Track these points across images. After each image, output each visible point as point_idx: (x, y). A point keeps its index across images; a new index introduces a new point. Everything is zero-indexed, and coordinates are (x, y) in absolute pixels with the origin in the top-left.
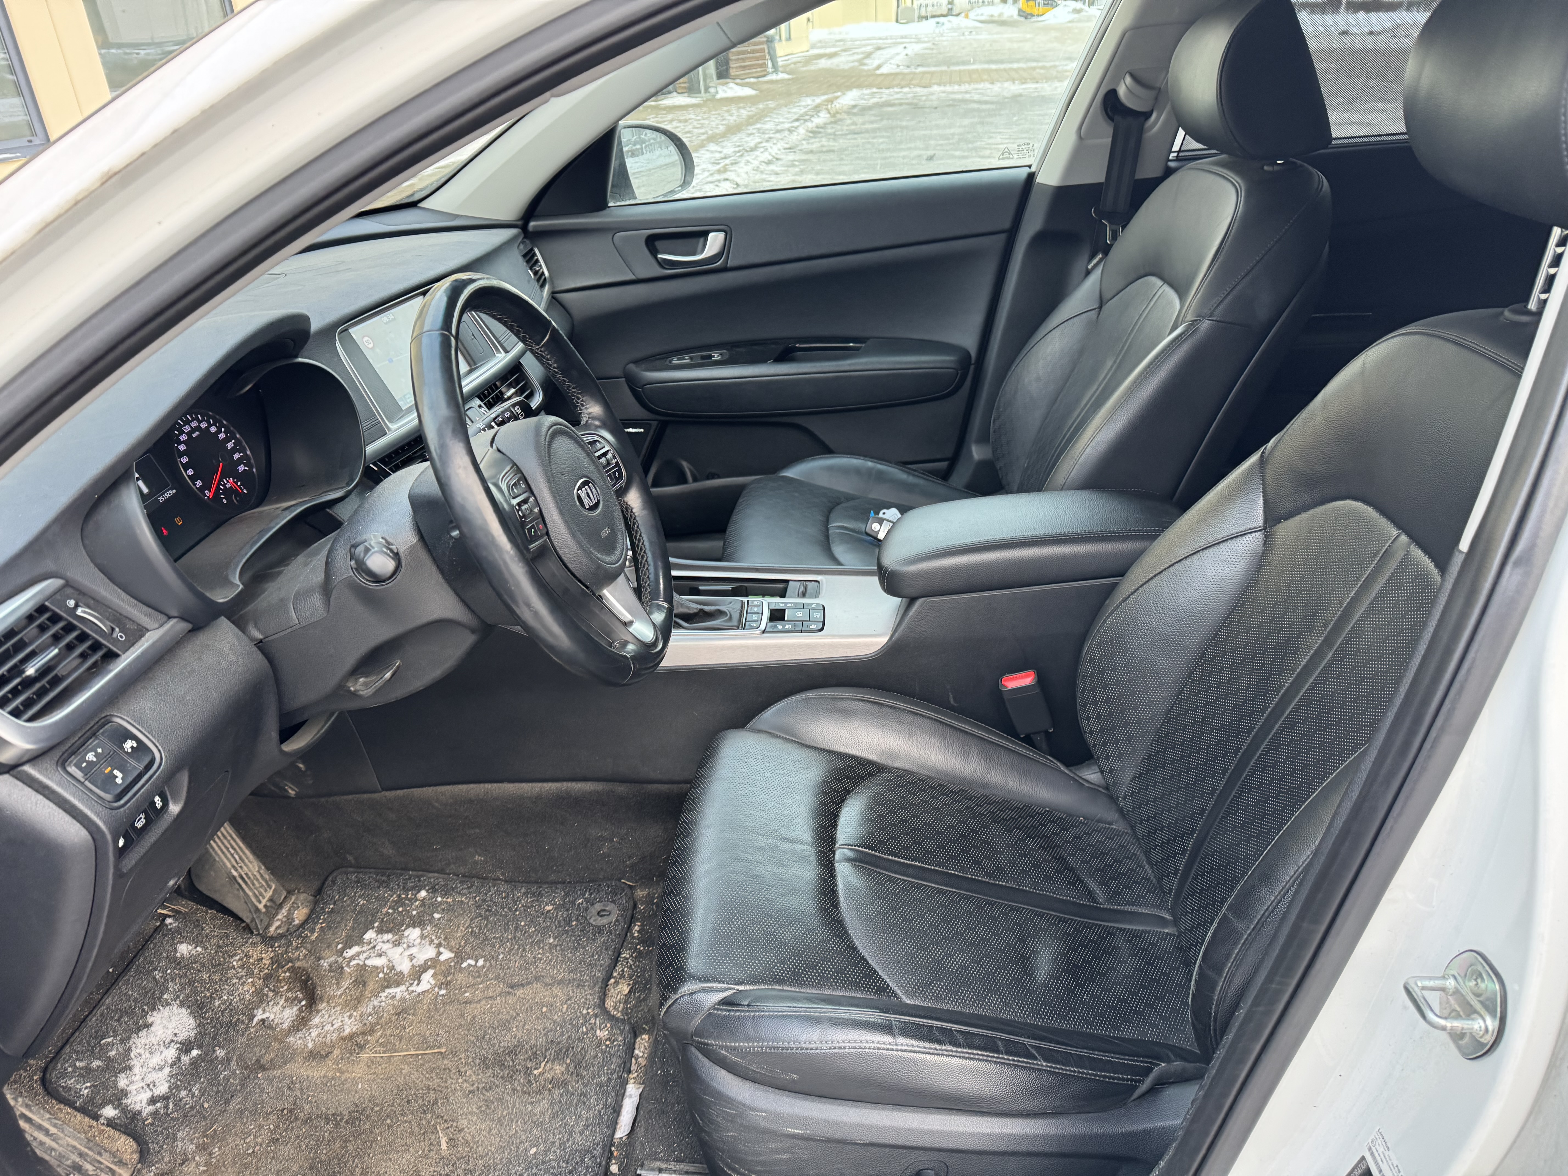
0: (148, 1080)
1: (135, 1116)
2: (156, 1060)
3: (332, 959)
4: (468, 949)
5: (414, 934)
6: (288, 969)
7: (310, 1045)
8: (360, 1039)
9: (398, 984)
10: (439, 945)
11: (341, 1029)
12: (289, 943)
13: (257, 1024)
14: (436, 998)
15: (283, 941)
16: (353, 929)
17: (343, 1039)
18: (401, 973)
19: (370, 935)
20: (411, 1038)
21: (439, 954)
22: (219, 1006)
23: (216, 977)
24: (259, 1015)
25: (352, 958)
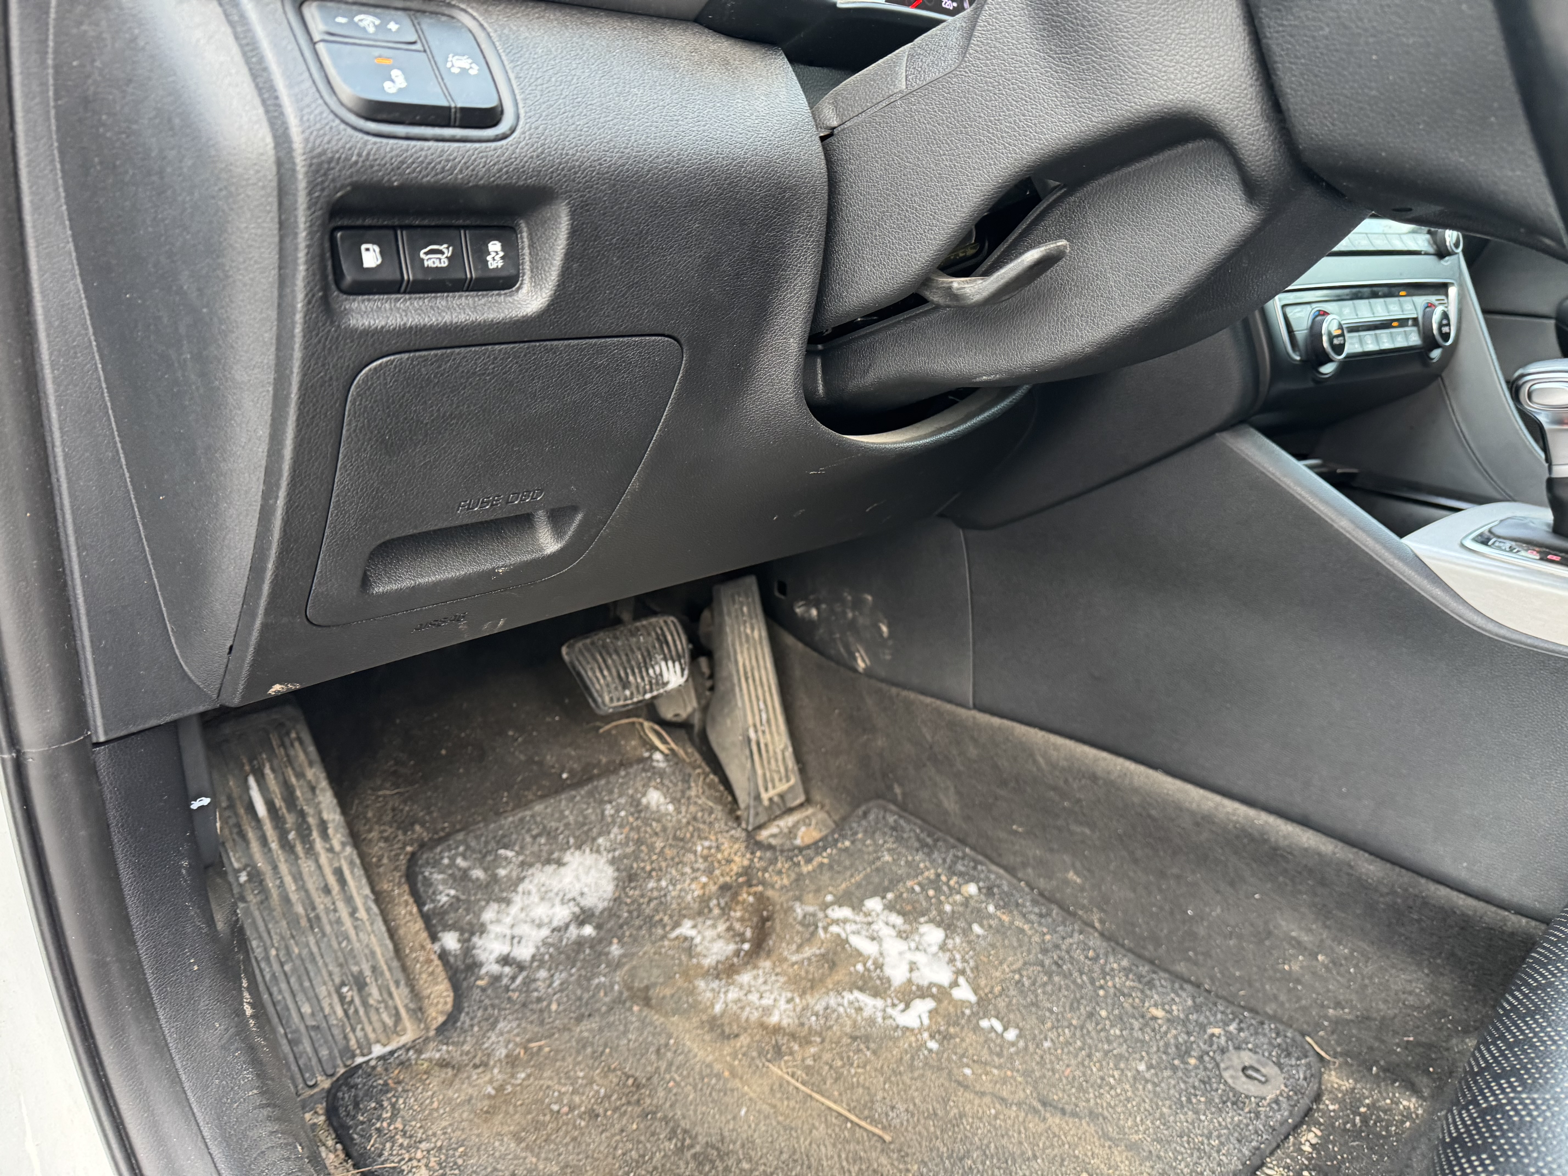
0: (517, 931)
1: (473, 966)
2: (541, 911)
3: (810, 909)
4: (1002, 1004)
5: (933, 935)
6: (755, 894)
7: (718, 1008)
8: (783, 1040)
9: (876, 994)
10: (962, 972)
11: (767, 1011)
12: (773, 861)
13: (677, 938)
14: (919, 1049)
15: (768, 854)
16: (859, 885)
17: (763, 1026)
18: (889, 980)
19: (874, 904)
20: (852, 1087)
21: (955, 984)
22: (652, 890)
23: (669, 852)
24: (686, 929)
25: (836, 922)
